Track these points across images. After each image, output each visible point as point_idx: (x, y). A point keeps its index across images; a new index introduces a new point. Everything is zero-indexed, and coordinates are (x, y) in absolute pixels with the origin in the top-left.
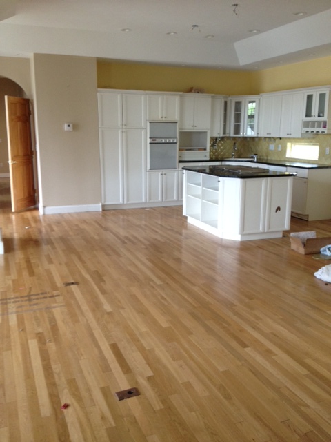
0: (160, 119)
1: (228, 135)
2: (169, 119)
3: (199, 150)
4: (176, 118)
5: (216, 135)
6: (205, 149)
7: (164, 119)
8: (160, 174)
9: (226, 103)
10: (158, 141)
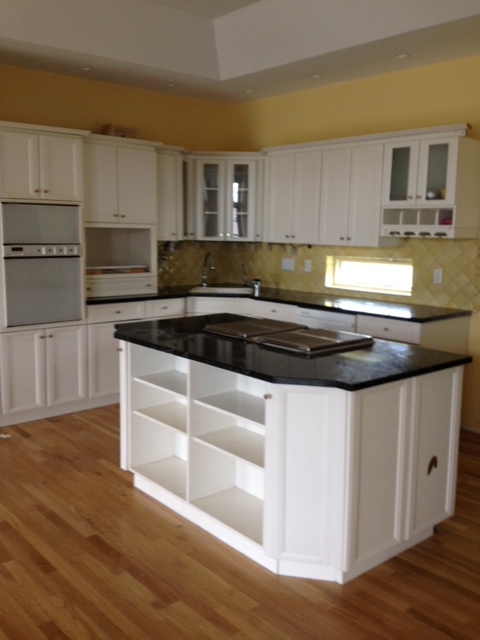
0: (30, 194)
1: (190, 238)
2: (55, 197)
3: (134, 271)
4: (76, 193)
5: (168, 237)
6: (147, 270)
7: (43, 196)
8: (37, 336)
9: (185, 164)
10: (28, 251)
